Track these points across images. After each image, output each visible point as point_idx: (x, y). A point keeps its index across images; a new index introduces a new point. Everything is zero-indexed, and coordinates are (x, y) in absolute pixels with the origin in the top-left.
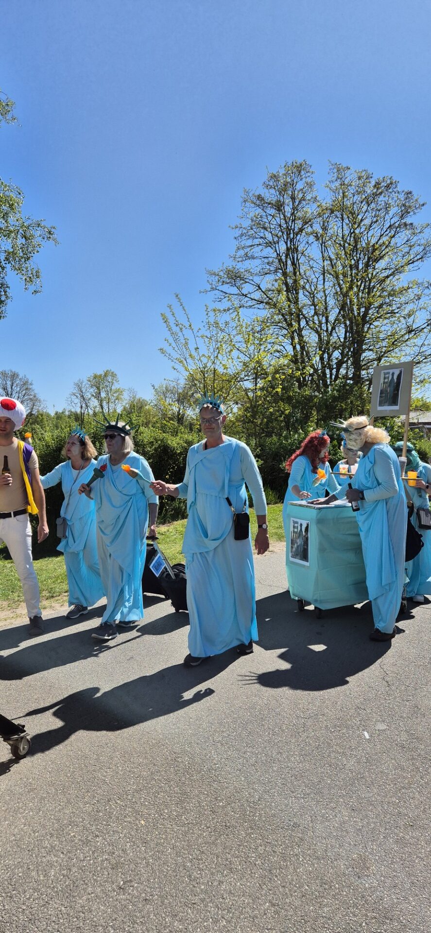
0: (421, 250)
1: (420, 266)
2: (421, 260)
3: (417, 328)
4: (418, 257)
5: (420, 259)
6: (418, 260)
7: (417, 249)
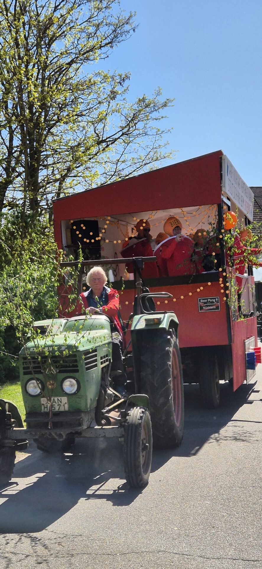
0: (111, 32)
1: (108, 53)
2: (109, 45)
3: (109, 138)
4: (107, 41)
5: (109, 43)
6: (106, 44)
7: (105, 30)
